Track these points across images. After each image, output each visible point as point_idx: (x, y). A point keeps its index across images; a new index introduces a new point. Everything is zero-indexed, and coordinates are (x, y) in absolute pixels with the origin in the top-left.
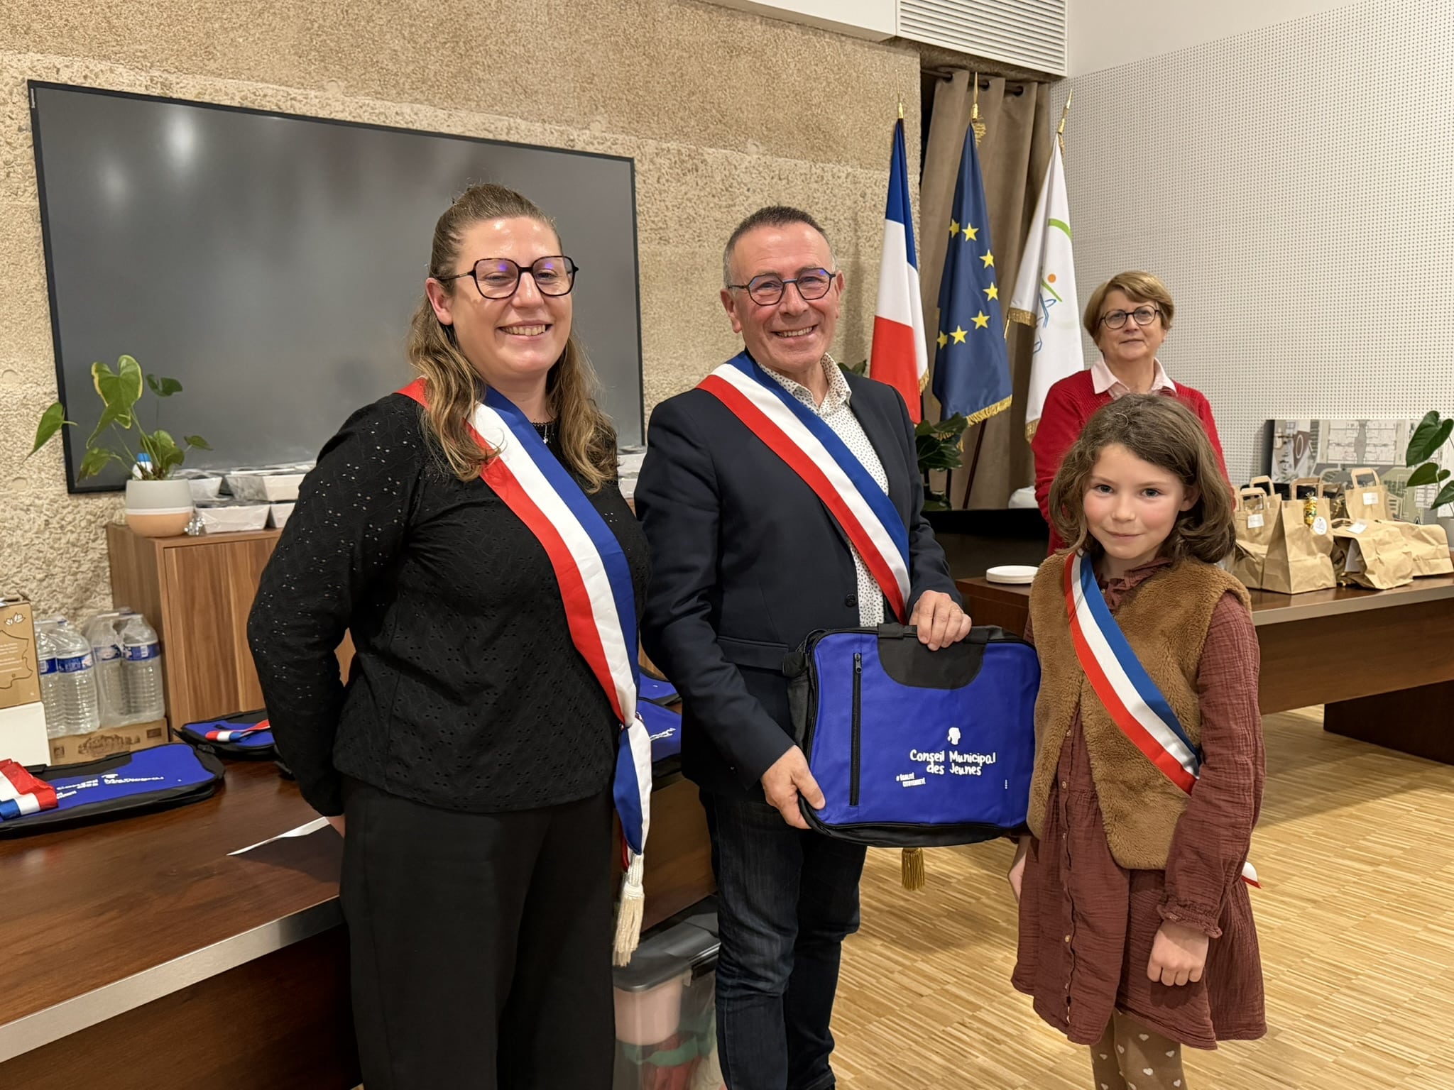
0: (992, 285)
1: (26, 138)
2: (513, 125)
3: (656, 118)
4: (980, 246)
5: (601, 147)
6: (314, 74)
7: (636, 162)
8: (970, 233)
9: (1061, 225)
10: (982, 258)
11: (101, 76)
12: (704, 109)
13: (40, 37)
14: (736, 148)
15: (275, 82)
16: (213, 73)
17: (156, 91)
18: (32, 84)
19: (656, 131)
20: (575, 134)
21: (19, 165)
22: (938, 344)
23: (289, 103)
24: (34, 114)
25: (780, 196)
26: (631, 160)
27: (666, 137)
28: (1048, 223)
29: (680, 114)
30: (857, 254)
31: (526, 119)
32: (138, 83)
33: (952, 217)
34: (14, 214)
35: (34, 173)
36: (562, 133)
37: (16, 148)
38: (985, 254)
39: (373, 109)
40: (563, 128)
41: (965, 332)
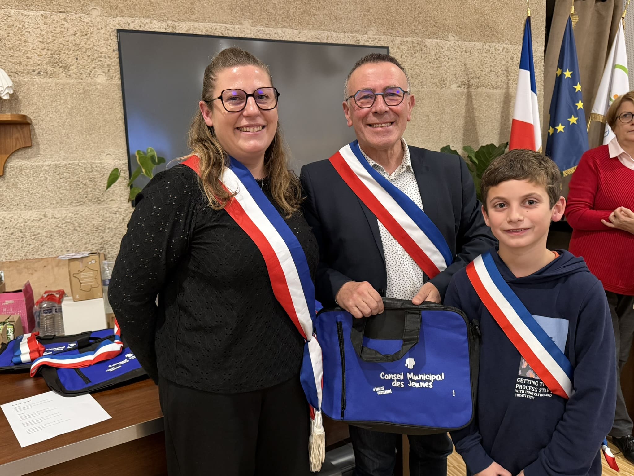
0: (580, 101)
1: (116, 54)
2: (329, 35)
3: (401, 27)
4: (574, 80)
5: (373, 42)
6: (237, 17)
7: (390, 48)
8: (568, 74)
9: (622, 68)
10: (575, 87)
11: (147, 25)
12: (426, 20)
13: (122, 10)
14: (442, 38)
15: (221, 23)
16: (193, 20)
17: (170, 30)
18: (119, 31)
19: (401, 33)
20: (359, 37)
21: (113, 66)
22: (549, 133)
23: (226, 31)
24: (119, 43)
25: (466, 61)
26: (387, 48)
27: (407, 35)
28: (614, 67)
29: (414, 24)
30: (508, 88)
31: (336, 32)
32: (162, 27)
33: (558, 66)
34: (111, 87)
35: (119, 69)
36: (354, 37)
37: (111, 59)
38: (576, 85)
39: (264, 32)
40: (354, 34)
41: (564, 127)
